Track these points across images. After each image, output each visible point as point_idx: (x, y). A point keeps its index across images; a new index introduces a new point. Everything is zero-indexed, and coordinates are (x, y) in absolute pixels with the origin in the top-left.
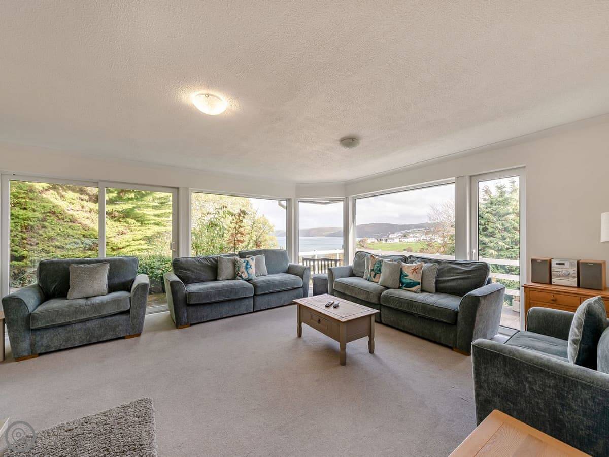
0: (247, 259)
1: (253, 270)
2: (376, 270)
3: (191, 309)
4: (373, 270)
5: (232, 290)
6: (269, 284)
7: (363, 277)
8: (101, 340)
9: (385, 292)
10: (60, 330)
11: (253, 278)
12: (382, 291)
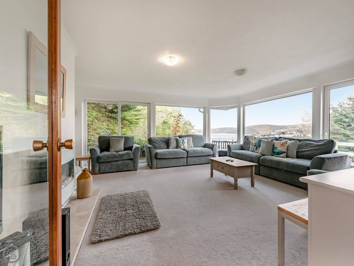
0: (183, 139)
1: (186, 145)
2: (257, 145)
3: (158, 161)
4: (255, 146)
5: (176, 153)
6: (194, 152)
7: (249, 150)
8: (122, 170)
9: (262, 157)
10: (108, 164)
11: (186, 149)
12: (261, 157)
